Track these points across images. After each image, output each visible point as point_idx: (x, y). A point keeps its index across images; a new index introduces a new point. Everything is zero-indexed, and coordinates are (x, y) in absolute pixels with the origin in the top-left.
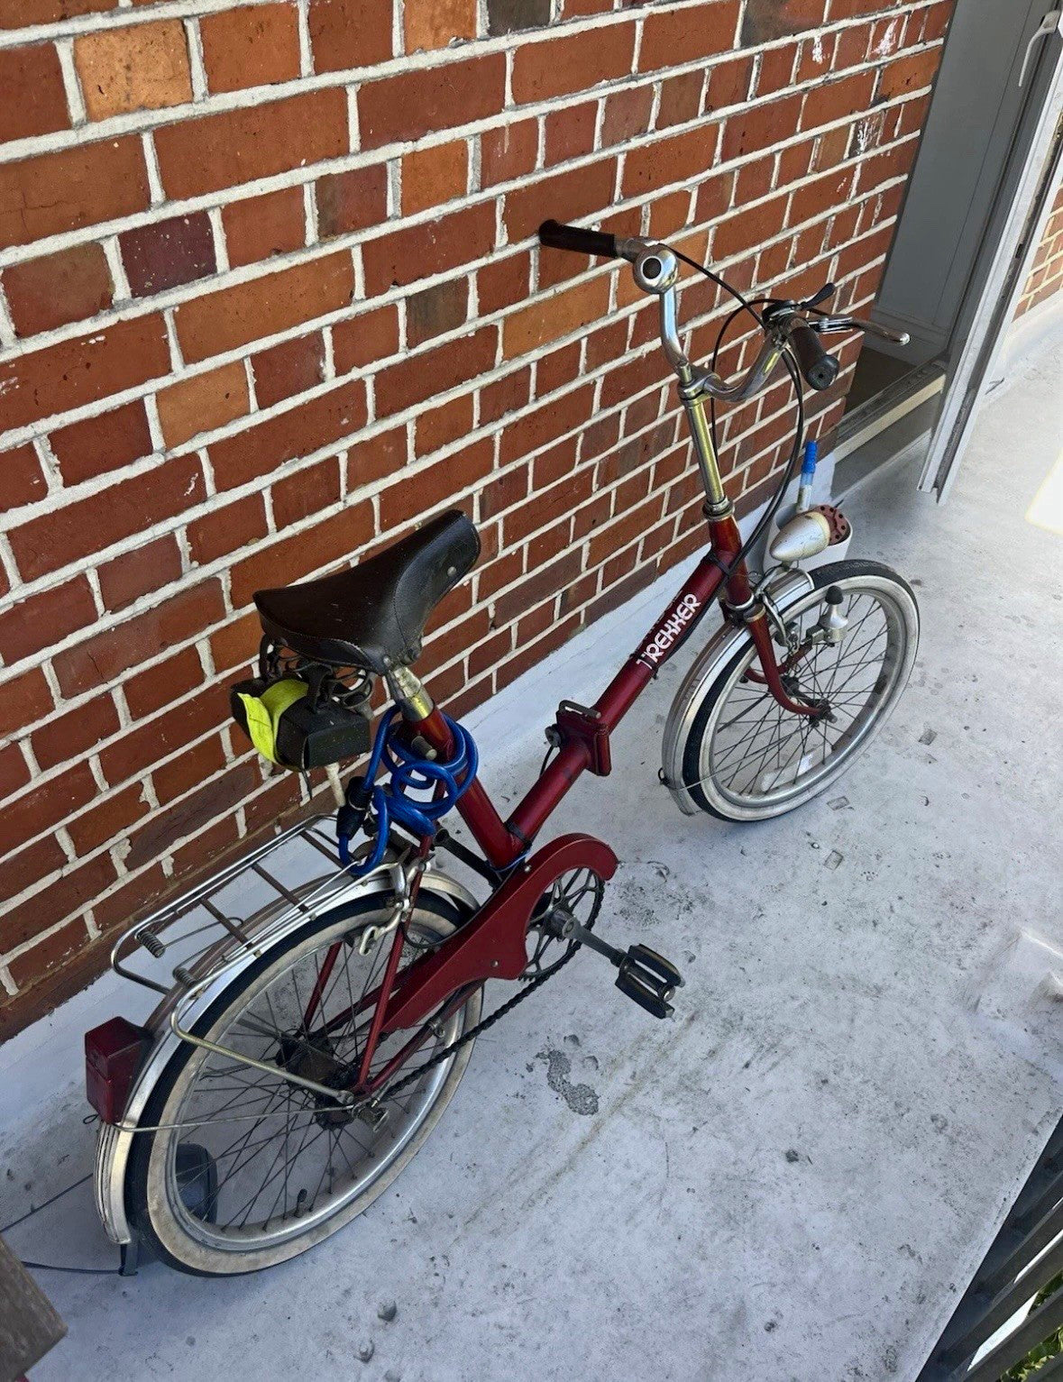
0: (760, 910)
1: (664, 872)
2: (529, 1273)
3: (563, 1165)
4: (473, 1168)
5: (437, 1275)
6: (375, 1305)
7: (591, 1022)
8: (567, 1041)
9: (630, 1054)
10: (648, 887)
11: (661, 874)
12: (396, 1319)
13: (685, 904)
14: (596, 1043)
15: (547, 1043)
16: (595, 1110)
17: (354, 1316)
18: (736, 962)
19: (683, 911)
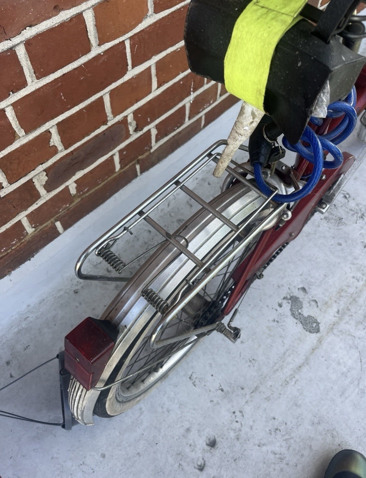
1: (347, 196)
2: (288, 423)
3: (302, 361)
4: (253, 362)
5: (237, 422)
6: (204, 438)
7: (313, 280)
8: (300, 290)
9: (335, 299)
11: (345, 197)
12: (216, 446)
13: (360, 215)
14: (316, 292)
15: (289, 292)
16: (318, 331)
17: (193, 444)
19: (358, 219)
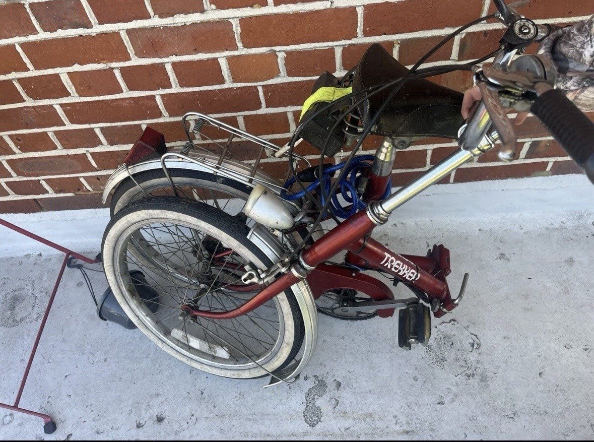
0: (514, 414)
1: (476, 346)
3: (275, 434)
4: (241, 396)
5: (188, 423)
6: (160, 410)
7: (354, 385)
8: (335, 382)
9: (356, 417)
10: (458, 346)
11: (473, 345)
12: (160, 423)
13: (470, 372)
14: (346, 396)
15: (325, 375)
16: (313, 426)
17: (150, 406)
18: (466, 428)
19: (464, 374)
